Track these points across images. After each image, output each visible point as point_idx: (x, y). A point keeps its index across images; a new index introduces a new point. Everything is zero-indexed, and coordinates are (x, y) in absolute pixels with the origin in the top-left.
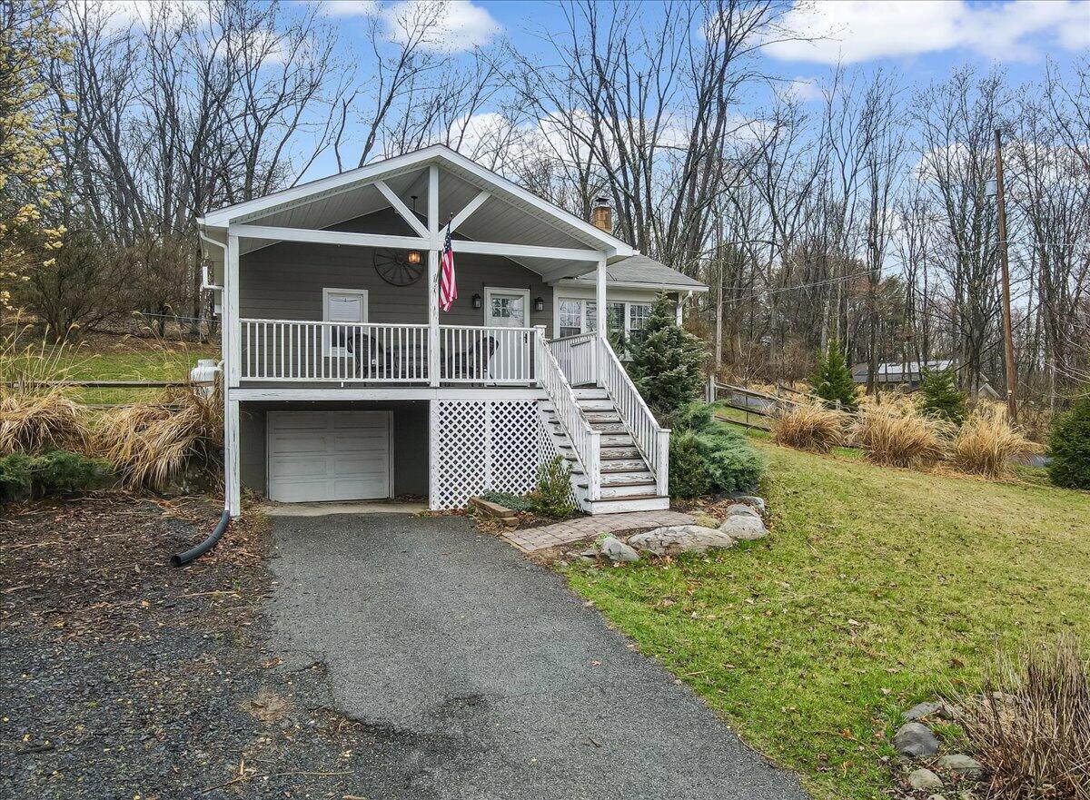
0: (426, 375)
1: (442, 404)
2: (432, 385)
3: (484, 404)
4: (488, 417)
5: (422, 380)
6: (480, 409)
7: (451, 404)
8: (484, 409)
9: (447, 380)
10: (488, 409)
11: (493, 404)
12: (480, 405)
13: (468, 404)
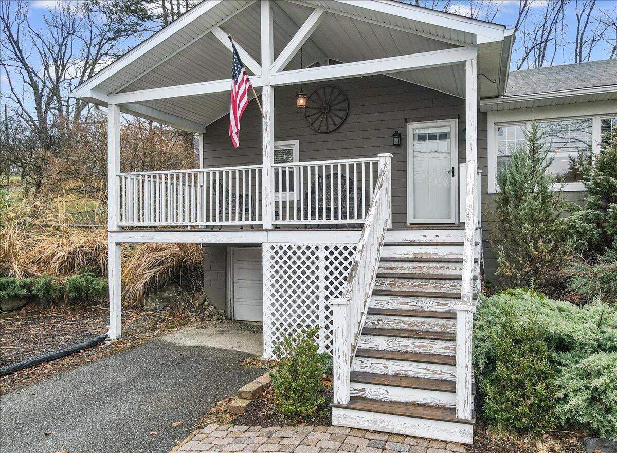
0: (260, 218)
1: (273, 248)
2: (264, 228)
3: (317, 248)
4: (322, 263)
5: (257, 222)
6: (313, 253)
7: (281, 248)
8: (317, 253)
9: (280, 222)
10: (322, 254)
11: (327, 248)
12: (313, 249)
13: (299, 248)
